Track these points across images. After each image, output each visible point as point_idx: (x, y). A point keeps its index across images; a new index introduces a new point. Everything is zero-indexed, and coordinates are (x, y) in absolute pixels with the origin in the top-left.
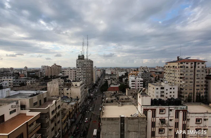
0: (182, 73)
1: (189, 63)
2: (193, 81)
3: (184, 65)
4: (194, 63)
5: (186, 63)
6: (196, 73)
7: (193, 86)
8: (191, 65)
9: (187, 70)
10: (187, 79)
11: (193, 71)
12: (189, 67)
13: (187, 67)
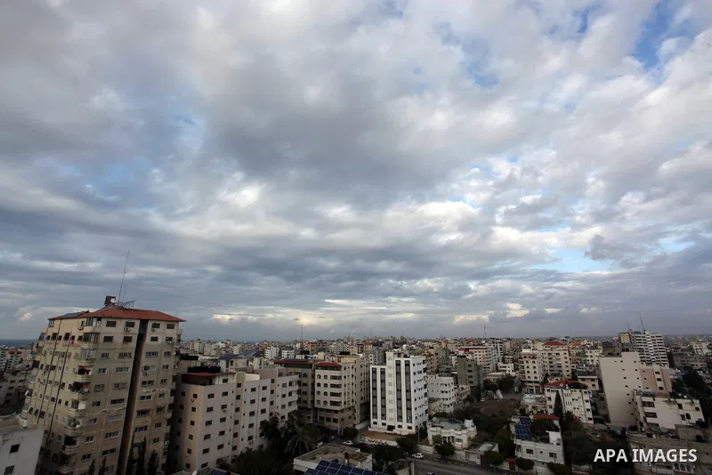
0: (84, 363)
1: (121, 324)
2: (125, 394)
3: (97, 330)
4: (137, 323)
5: (104, 322)
6: (144, 361)
7: (122, 419)
8: (127, 331)
9: (105, 352)
10: (100, 388)
11: (133, 355)
12: (118, 339)
13: (109, 339)
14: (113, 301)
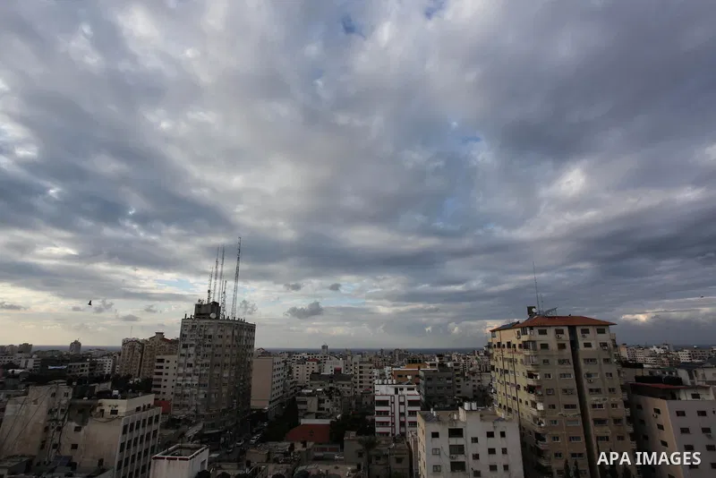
0: (531, 368)
1: (551, 332)
2: (575, 401)
3: (533, 338)
4: (566, 330)
5: (536, 330)
6: (584, 369)
7: (580, 423)
8: (558, 338)
9: (545, 358)
10: (550, 392)
11: (571, 361)
12: (553, 346)
13: (545, 346)
14: (534, 310)
